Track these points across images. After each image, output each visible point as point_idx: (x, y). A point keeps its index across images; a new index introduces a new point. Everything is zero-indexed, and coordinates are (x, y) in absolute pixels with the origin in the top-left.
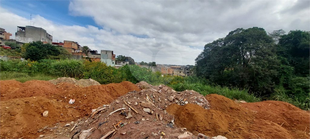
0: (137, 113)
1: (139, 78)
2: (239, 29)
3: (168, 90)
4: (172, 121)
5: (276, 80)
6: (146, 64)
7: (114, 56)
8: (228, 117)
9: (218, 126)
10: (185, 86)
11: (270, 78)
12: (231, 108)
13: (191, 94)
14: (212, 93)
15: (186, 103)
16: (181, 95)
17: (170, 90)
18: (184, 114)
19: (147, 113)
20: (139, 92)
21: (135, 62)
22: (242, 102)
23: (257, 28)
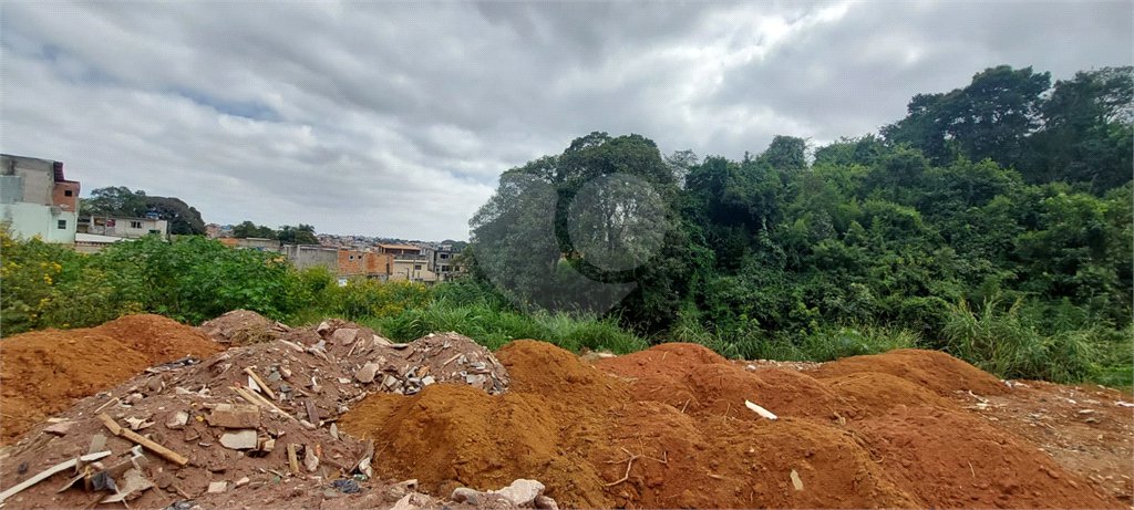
0: (184, 461)
1: (220, 297)
2: (597, 133)
3: (356, 338)
4: (364, 464)
5: (680, 284)
6: (265, 233)
7: (70, 187)
8: (560, 409)
9: (524, 448)
10: (431, 317)
11: (669, 282)
12: (570, 380)
13: (446, 346)
14: (524, 336)
15: (428, 381)
16: (410, 356)
17: (368, 337)
18: (412, 428)
19: (241, 454)
20: (208, 362)
21: (207, 223)
22: (603, 355)
23: (640, 137)
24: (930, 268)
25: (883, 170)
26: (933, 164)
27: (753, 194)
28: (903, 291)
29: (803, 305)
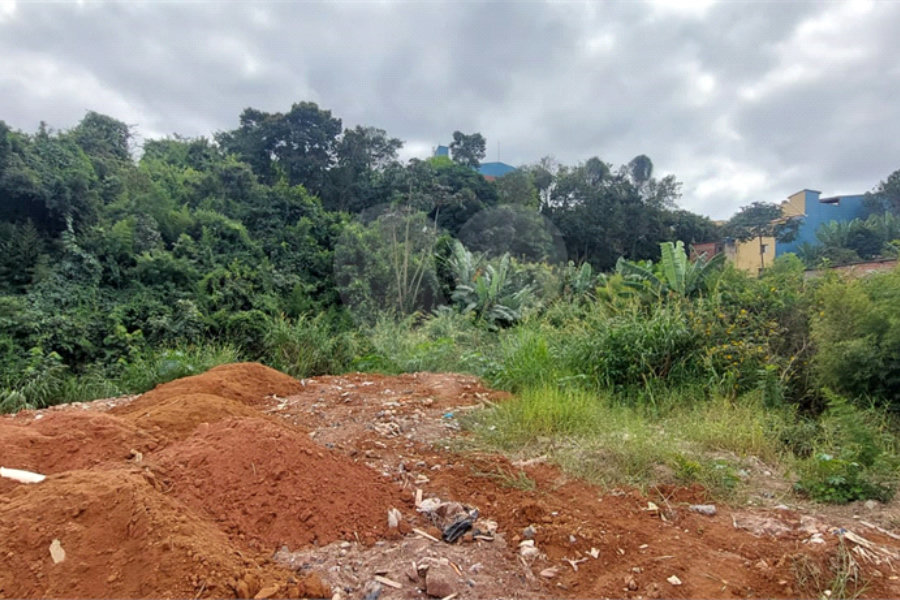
24: (254, 282)
25: (215, 179)
26: (261, 181)
27: (53, 182)
28: (230, 305)
29: (123, 329)
